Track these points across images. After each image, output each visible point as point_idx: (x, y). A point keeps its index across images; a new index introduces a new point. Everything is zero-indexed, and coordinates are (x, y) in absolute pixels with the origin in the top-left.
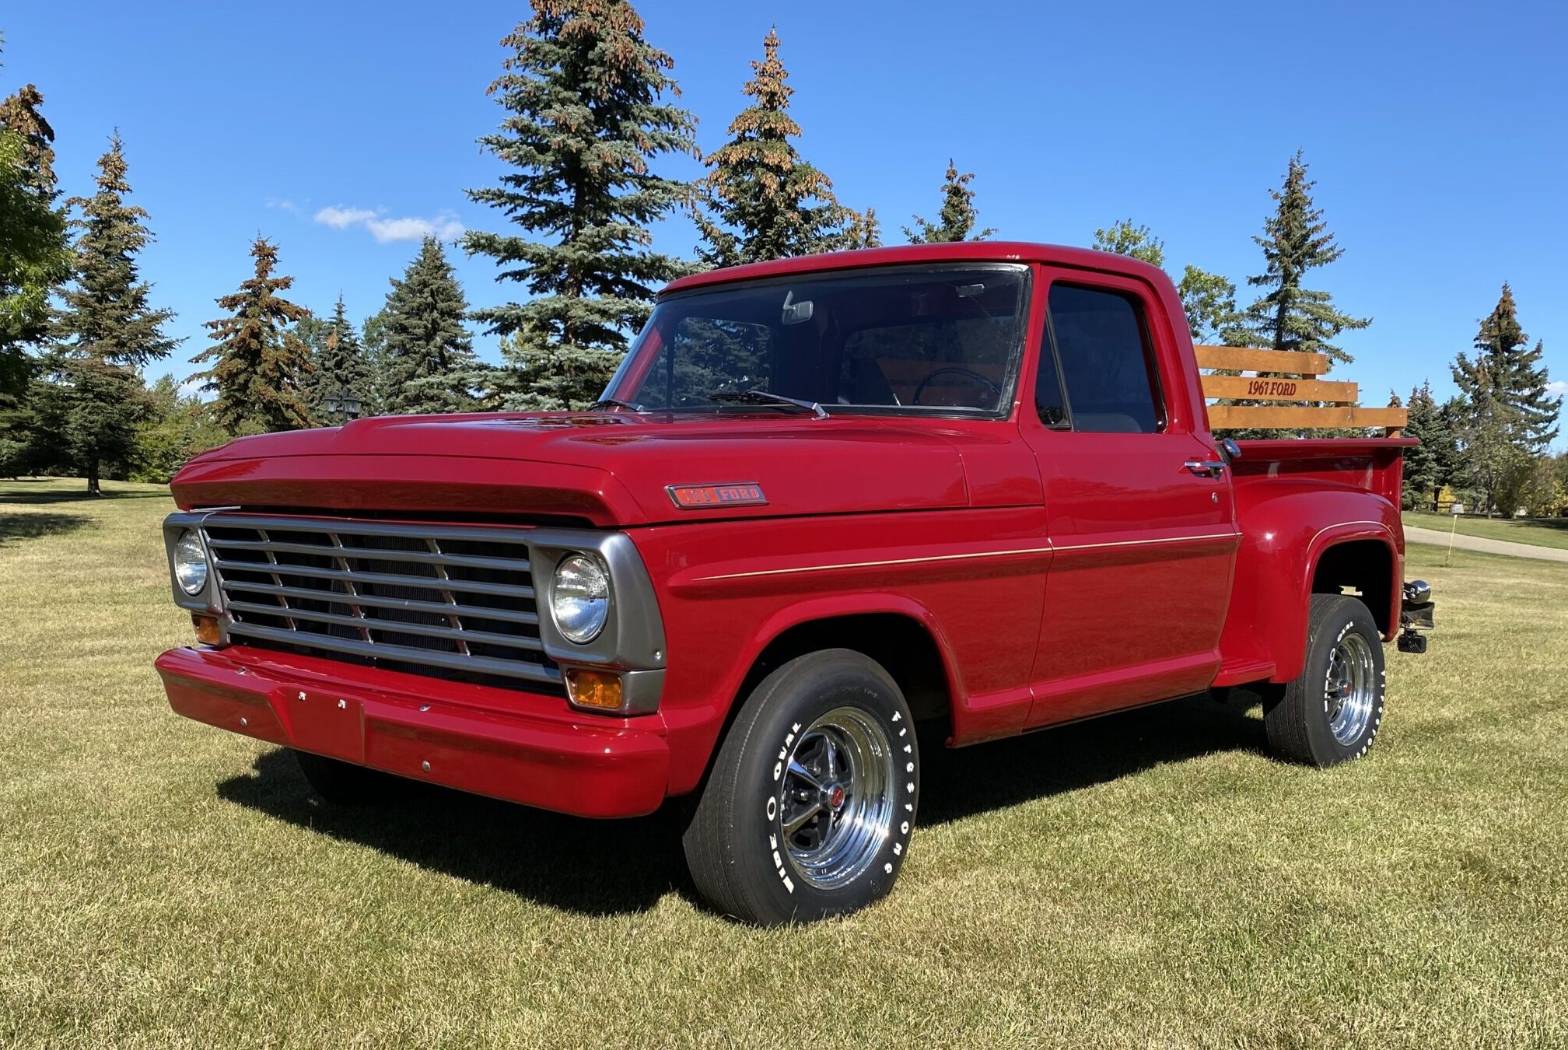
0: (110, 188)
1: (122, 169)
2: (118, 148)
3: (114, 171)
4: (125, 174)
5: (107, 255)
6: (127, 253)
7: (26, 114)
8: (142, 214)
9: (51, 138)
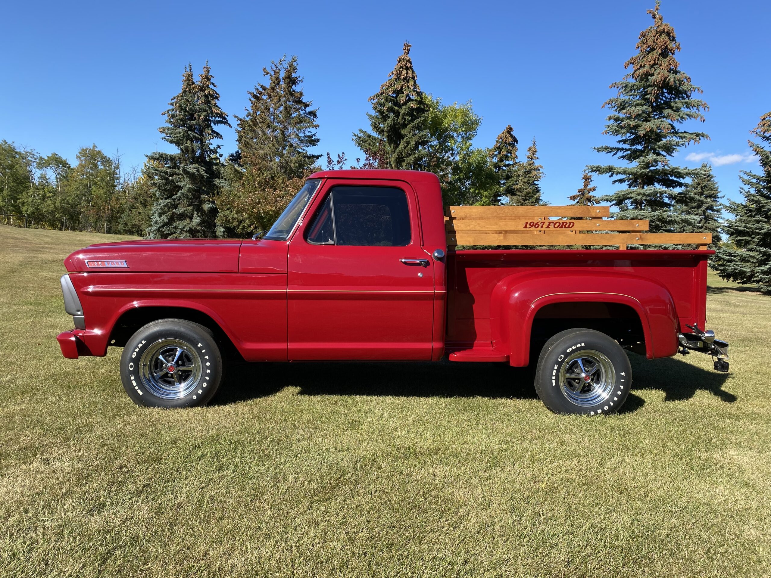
0: (532, 159)
1: (535, 152)
2: (535, 144)
3: (533, 151)
4: (537, 153)
5: (528, 183)
6: (536, 182)
7: (508, 136)
8: (542, 167)
9: (517, 143)
